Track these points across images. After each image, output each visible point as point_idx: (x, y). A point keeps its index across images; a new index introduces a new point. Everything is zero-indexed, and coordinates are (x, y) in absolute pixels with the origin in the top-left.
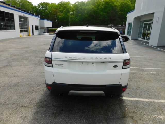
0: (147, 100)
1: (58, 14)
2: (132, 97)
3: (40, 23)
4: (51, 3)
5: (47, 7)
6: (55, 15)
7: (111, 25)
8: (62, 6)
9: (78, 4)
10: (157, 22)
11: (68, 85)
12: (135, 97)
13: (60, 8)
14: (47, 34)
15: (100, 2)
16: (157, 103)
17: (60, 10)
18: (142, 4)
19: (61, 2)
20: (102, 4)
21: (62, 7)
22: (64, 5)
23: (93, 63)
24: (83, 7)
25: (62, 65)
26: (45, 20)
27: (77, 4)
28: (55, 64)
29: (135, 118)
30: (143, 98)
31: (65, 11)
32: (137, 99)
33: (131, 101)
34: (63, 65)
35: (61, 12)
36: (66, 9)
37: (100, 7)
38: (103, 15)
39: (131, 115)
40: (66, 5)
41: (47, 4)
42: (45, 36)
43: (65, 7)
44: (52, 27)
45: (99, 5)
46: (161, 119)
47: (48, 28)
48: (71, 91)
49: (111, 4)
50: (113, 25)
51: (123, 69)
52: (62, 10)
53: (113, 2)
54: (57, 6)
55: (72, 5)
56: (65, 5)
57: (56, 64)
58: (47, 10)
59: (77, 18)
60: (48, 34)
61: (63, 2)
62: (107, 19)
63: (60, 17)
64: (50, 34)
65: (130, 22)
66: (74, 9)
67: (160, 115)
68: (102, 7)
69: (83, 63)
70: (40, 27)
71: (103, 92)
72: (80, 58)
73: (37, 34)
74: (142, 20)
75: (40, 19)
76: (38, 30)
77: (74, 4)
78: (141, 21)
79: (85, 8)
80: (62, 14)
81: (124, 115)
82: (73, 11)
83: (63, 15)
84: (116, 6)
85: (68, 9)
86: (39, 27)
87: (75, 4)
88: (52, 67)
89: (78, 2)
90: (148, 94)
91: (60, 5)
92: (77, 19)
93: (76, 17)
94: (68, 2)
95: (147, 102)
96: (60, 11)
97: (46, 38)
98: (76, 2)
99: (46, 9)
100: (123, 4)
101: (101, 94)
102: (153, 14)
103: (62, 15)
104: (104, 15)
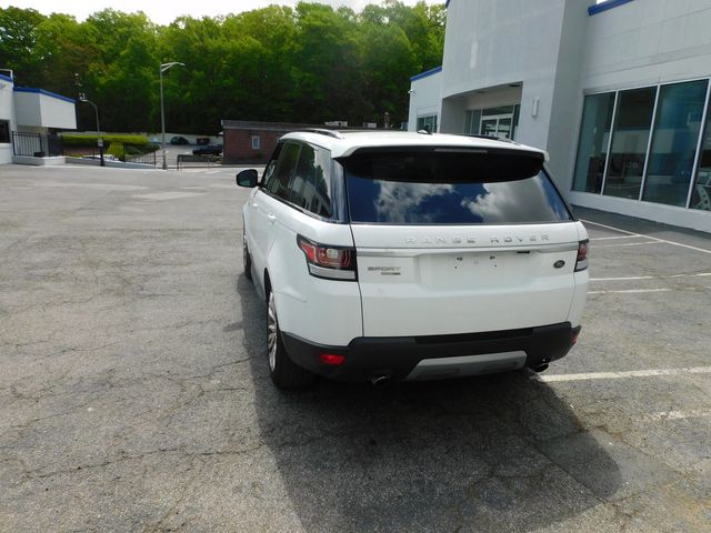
0: (611, 375)
1: (93, 66)
2: (566, 372)
3: (16, 106)
4: (54, 16)
5: (29, 30)
6: (74, 69)
7: (336, 123)
8: (110, 33)
9: (188, 27)
10: (535, 117)
11: (413, 340)
12: (573, 372)
13: (100, 41)
14: (53, 162)
15: (285, 27)
16: (645, 379)
17: (102, 47)
18: (475, 46)
19: (103, 15)
20: (296, 33)
21: (110, 38)
22: (120, 30)
23: (492, 258)
24: (213, 44)
25: (396, 271)
26: (41, 95)
27: (182, 26)
28: (370, 269)
29: (611, 429)
30: (597, 371)
31: (124, 58)
32: (584, 376)
33: (570, 382)
34: (398, 268)
35: (108, 62)
36: (132, 47)
37: (286, 48)
38: (302, 79)
39: (594, 422)
40: (129, 26)
41: (30, 17)
42: (49, 170)
43: (125, 37)
44: (75, 128)
45: (281, 39)
46: (681, 420)
47: (54, 131)
48: (424, 363)
49: (333, 36)
50: (346, 124)
51: (576, 270)
52: (111, 50)
53: (337, 29)
54: (82, 29)
55: (158, 28)
56: (126, 29)
57: (374, 266)
58: (30, 46)
59: (185, 91)
60: (61, 158)
61: (114, 13)
62: (319, 97)
63: (102, 81)
64: (67, 162)
65: (425, 112)
66: (170, 48)
67: (671, 409)
68: (293, 46)
69: (461, 259)
70: (19, 127)
71: (522, 354)
72: (459, 242)
73: (5, 162)
74: (473, 107)
75: (14, 89)
76: (8, 141)
77: (168, 25)
78: (469, 112)
79: (220, 47)
80: (110, 67)
81: (577, 424)
82: (167, 56)
83: (120, 74)
84: (350, 46)
85: (143, 46)
86: (13, 128)
87: (174, 25)
88: (356, 280)
89: (189, 21)
90: (604, 356)
91: (98, 24)
92: (188, 94)
93: (183, 87)
94: (138, 15)
95: (618, 381)
96: (99, 55)
97: (64, 181)
98: (179, 19)
99: (27, 42)
100: (379, 42)
101: (514, 362)
102: (517, 86)
103: (112, 73)
104: (306, 81)
